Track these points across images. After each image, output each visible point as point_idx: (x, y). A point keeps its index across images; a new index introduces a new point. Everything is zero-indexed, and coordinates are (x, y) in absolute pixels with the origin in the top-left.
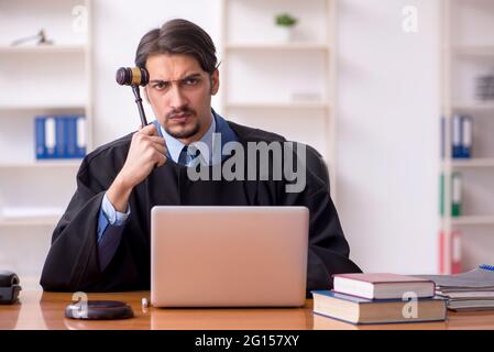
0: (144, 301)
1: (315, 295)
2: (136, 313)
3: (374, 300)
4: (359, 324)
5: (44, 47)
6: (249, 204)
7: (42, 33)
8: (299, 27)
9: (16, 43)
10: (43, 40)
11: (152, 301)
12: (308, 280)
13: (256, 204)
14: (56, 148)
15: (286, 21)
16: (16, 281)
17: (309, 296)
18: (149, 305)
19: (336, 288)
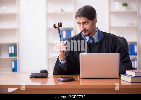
0: (79, 77)
1: (121, 75)
2: (76, 80)
3: (135, 76)
4: (131, 82)
5: (62, 12)
6: (106, 52)
7: (62, 9)
8: (129, 6)
9: (55, 11)
10: (62, 11)
11: (80, 77)
12: (120, 71)
13: (108, 52)
14: (66, 38)
15: (125, 5)
16: (47, 72)
17: (120, 76)
18: (80, 78)
19: (127, 73)
